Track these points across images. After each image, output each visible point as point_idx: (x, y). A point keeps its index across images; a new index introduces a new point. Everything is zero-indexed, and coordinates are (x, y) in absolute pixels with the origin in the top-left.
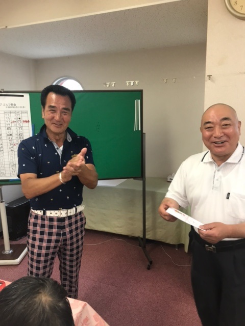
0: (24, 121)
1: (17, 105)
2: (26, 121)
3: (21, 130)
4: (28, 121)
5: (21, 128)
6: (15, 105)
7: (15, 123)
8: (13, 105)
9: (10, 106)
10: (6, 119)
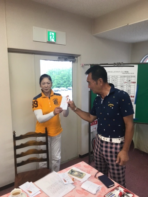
0: (132, 82)
1: (129, 72)
2: (134, 83)
3: (129, 88)
4: (135, 82)
5: (130, 86)
6: (128, 72)
7: (126, 83)
8: (126, 72)
9: (125, 73)
10: (121, 81)
